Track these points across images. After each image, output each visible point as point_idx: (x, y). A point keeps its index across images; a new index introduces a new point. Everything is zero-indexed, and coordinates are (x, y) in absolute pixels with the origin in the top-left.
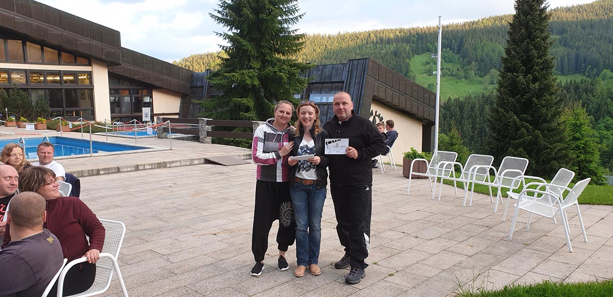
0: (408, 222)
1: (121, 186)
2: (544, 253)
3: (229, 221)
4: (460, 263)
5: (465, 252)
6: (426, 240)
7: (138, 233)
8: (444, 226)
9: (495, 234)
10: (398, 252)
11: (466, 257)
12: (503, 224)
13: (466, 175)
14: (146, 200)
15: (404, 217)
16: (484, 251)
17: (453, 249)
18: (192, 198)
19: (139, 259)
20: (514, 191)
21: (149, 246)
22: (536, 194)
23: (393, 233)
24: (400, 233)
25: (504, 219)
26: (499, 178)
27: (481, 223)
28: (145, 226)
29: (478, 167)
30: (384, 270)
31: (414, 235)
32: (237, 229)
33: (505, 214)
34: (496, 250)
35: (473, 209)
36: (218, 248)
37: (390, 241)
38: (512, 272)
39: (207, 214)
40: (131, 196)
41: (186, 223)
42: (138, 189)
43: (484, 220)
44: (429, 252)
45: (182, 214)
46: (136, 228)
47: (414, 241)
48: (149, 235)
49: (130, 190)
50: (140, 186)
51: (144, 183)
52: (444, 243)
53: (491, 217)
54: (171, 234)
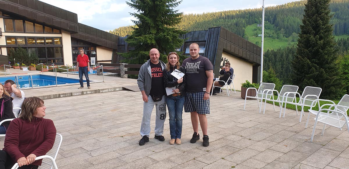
0: (244, 129)
1: (71, 104)
2: (336, 152)
3: (132, 128)
4: (279, 158)
5: (282, 150)
6: (256, 142)
7: (75, 135)
8: (268, 132)
9: (301, 138)
10: (238, 150)
11: (282, 154)
12: (306, 130)
13: (281, 98)
14: (84, 113)
15: (242, 126)
16: (295, 150)
17: (273, 148)
18: (112, 112)
19: (72, 154)
20: (313, 109)
21: (81, 145)
22: (329, 112)
23: (234, 136)
24: (239, 137)
25: (306, 126)
26: (302, 100)
27: (291, 129)
28: (81, 131)
29: (289, 93)
30: (228, 163)
31: (249, 138)
32: (136, 133)
33: (307, 123)
34: (303, 149)
35: (286, 120)
36: (123, 146)
37: (233, 142)
38: (315, 165)
39: (119, 123)
40: (76, 111)
41: (106, 129)
42: (81, 106)
43: (293, 127)
44: (258, 150)
45: (104, 122)
46: (75, 132)
47: (248, 142)
48: (82, 137)
49: (76, 107)
50: (83, 104)
51: (84, 103)
52: (268, 144)
53: (297, 125)
54: (95, 136)
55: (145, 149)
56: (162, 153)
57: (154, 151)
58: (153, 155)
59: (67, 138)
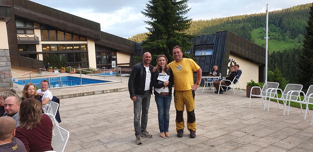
0: (248, 125)
1: (93, 102)
5: (285, 147)
6: (259, 138)
7: (95, 129)
8: (271, 129)
9: (305, 135)
10: (241, 145)
11: (286, 150)
12: (311, 128)
13: (285, 97)
14: (103, 110)
15: (246, 122)
16: (299, 147)
17: (277, 144)
18: (127, 109)
19: (91, 145)
23: (239, 133)
24: (243, 133)
25: (311, 124)
26: (307, 98)
27: (295, 126)
28: (99, 125)
29: (293, 91)
31: (252, 134)
34: (307, 146)
35: (290, 117)
37: (237, 138)
40: (97, 108)
41: (121, 123)
42: (101, 103)
43: (298, 125)
44: (261, 146)
45: (120, 118)
46: (94, 126)
47: (252, 138)
48: (100, 130)
49: (97, 104)
50: (103, 102)
51: (104, 100)
52: (271, 140)
53: (302, 123)
54: (111, 130)
55: (154, 143)
56: (169, 146)
57: (162, 145)
58: (161, 148)
59: (88, 131)
